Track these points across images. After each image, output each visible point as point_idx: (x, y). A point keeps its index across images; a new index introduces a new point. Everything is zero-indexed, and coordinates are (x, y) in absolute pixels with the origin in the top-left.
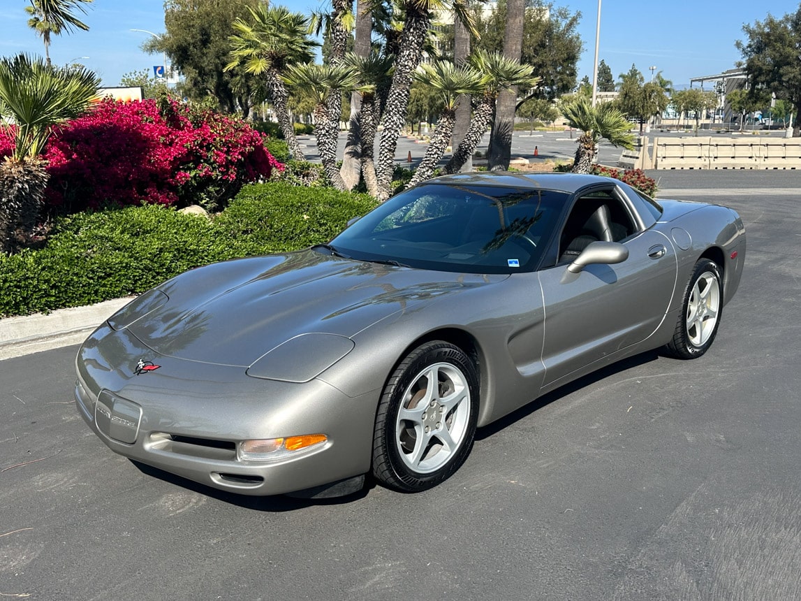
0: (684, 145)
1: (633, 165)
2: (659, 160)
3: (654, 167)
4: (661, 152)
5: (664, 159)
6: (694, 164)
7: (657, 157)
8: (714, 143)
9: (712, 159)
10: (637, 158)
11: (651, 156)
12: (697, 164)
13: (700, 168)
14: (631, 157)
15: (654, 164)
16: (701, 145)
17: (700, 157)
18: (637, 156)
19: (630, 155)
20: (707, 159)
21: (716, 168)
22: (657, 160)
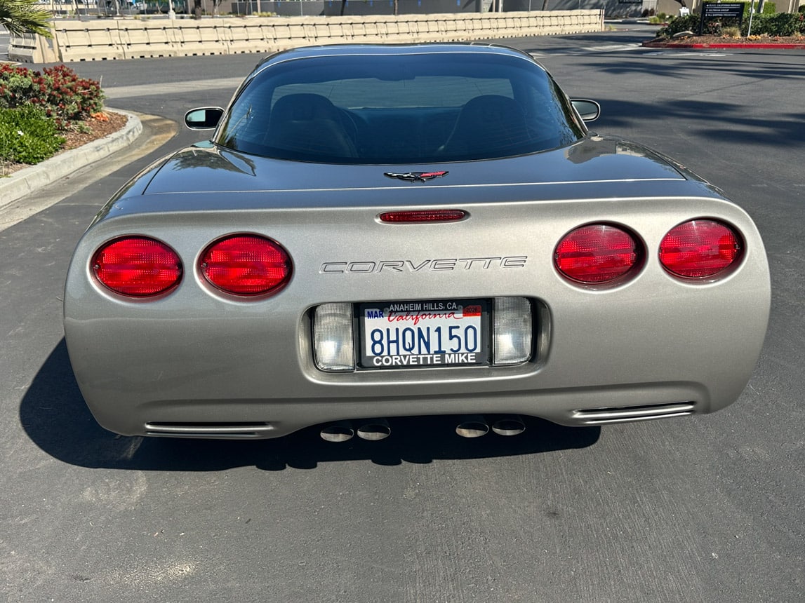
0: (88, 30)
1: (31, 57)
2: (63, 50)
3: (58, 60)
4: (62, 39)
5: (68, 49)
6: (106, 54)
7: (59, 46)
8: (124, 27)
9: (125, 47)
10: (34, 48)
11: (51, 46)
12: (110, 53)
13: (114, 58)
14: (25, 47)
15: (58, 55)
16: (109, 29)
17: (110, 45)
18: (32, 45)
19: (23, 44)
20: (119, 46)
21: (133, 57)
22: (60, 51)
